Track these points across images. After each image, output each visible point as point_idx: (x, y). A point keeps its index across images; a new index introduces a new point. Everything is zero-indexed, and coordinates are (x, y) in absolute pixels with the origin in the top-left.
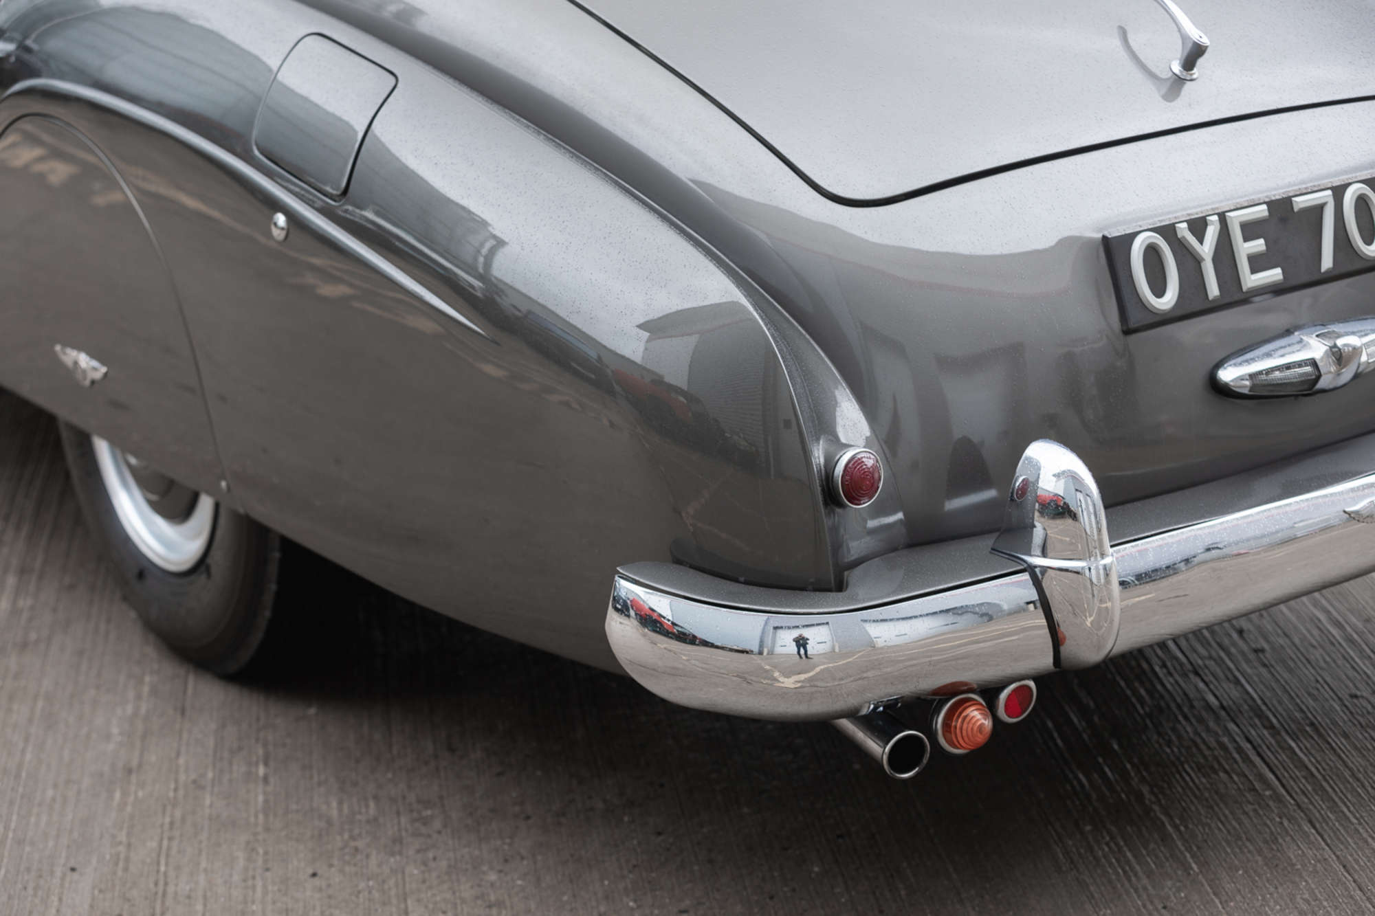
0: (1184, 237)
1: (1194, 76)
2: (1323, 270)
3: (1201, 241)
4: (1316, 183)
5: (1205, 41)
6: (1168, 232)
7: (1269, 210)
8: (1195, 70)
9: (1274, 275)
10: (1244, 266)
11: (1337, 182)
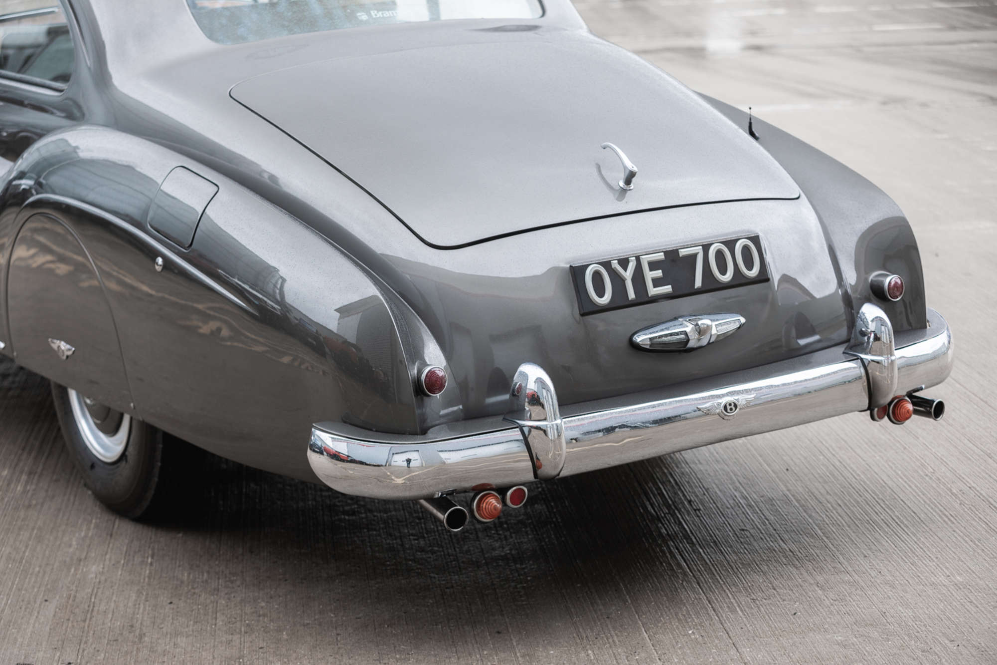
0: (615, 268)
1: (631, 188)
2: (696, 287)
3: (625, 270)
4: (693, 243)
5: (635, 169)
6: (607, 265)
7: (665, 255)
8: (632, 184)
9: (668, 289)
10: (649, 284)
11: (706, 242)
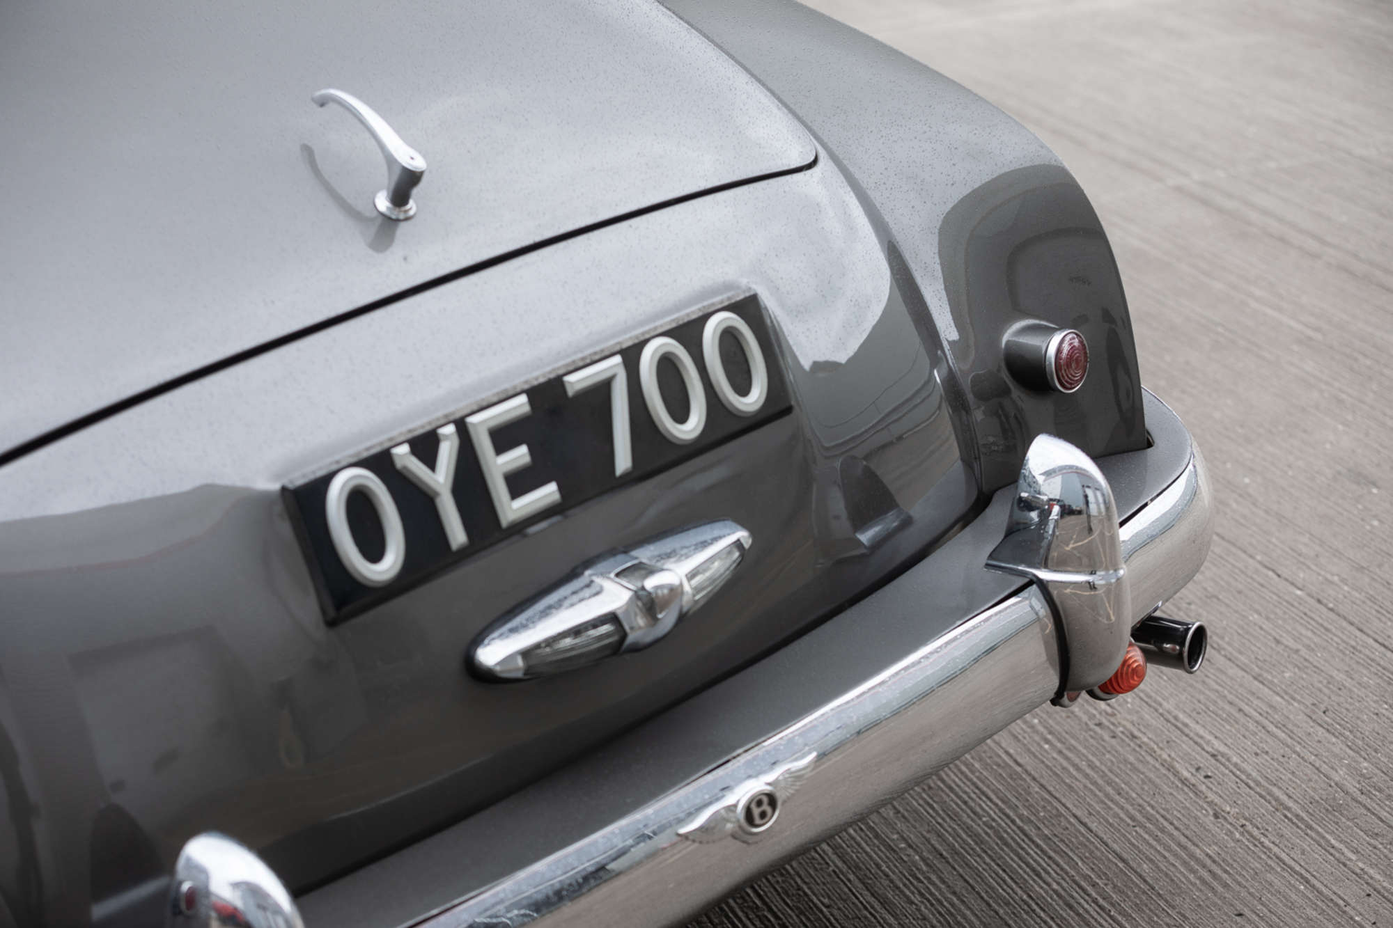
0: (405, 468)
1: (411, 213)
2: (618, 470)
3: (431, 462)
4: (597, 348)
5: (417, 162)
6: (380, 463)
7: (531, 401)
8: (411, 204)
9: (547, 493)
10: (499, 490)
11: (627, 340)
